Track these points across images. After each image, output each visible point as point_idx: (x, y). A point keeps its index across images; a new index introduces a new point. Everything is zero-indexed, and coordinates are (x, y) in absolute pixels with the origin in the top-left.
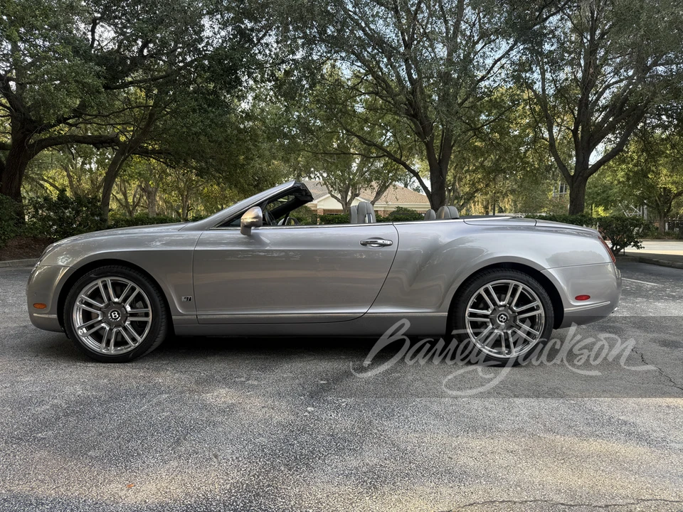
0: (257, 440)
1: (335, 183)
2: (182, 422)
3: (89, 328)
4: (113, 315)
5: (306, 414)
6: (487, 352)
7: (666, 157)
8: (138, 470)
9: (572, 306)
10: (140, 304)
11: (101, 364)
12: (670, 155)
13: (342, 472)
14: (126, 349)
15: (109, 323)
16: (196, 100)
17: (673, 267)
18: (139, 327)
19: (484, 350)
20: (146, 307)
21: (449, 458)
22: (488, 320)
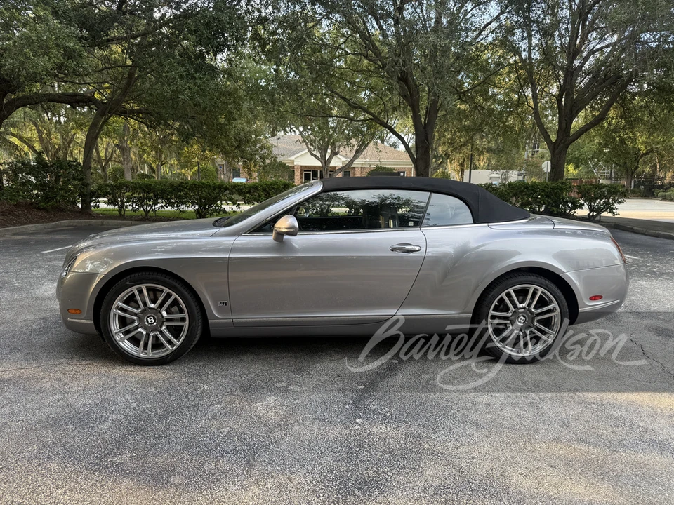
0: (322, 459)
1: (315, 141)
2: (244, 439)
3: (126, 333)
4: (149, 320)
5: (357, 427)
6: (509, 352)
7: (644, 124)
8: (224, 499)
9: (586, 305)
10: (175, 309)
11: (140, 367)
12: (648, 122)
13: (412, 496)
14: (163, 352)
15: (145, 328)
16: (183, 65)
17: (646, 235)
18: (176, 331)
19: (505, 350)
20: (181, 311)
21: (502, 475)
22: (509, 322)
